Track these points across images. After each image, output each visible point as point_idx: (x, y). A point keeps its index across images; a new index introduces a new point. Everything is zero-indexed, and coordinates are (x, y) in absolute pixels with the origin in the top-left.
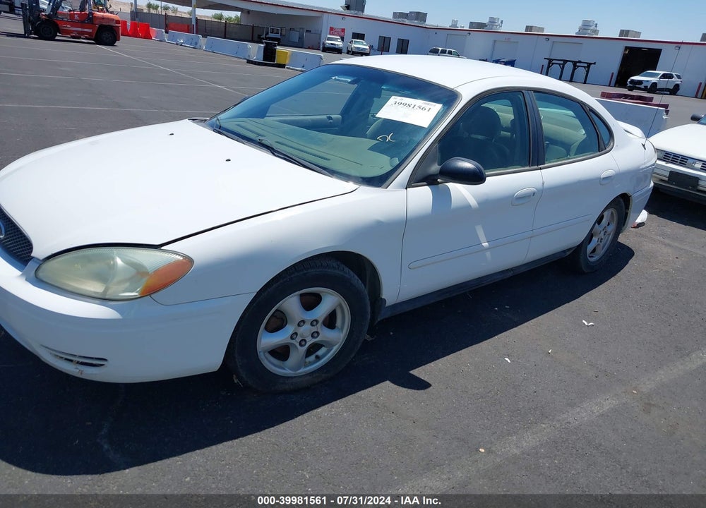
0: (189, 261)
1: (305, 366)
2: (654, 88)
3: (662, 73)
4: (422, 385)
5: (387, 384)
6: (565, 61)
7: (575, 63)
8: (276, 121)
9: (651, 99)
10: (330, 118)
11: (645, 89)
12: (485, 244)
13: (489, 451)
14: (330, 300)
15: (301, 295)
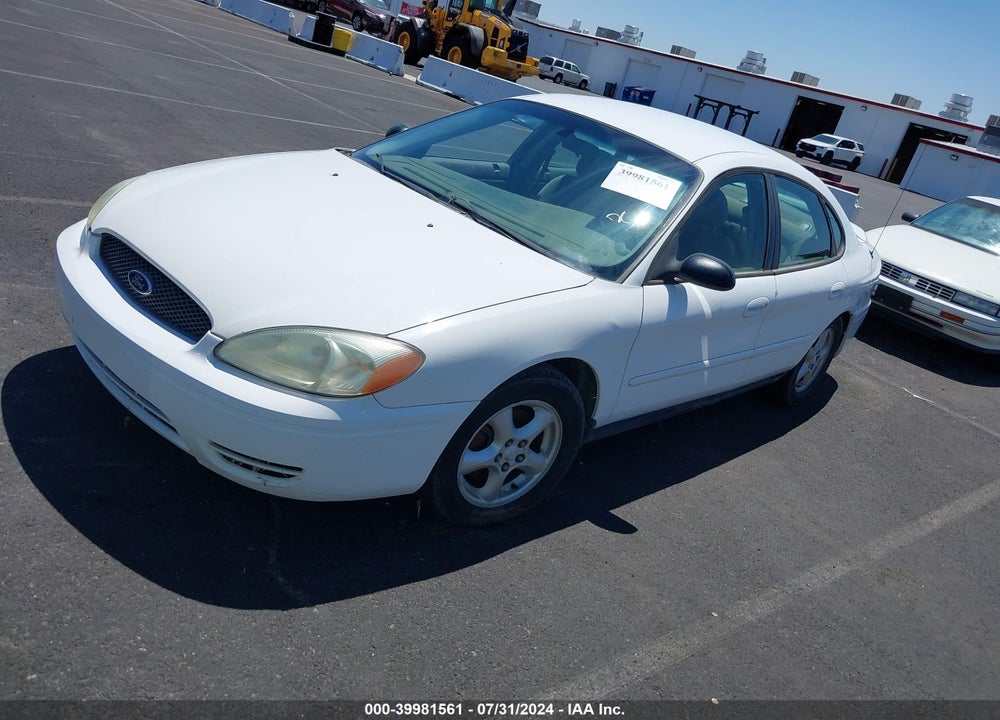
0: (418, 354)
1: (500, 496)
2: (828, 158)
3: (841, 139)
4: (626, 528)
5: (587, 525)
6: (721, 104)
7: (732, 108)
8: (436, 163)
9: (839, 178)
10: (496, 167)
11: (818, 158)
12: (706, 362)
13: (722, 617)
14: (544, 417)
15: (513, 408)
